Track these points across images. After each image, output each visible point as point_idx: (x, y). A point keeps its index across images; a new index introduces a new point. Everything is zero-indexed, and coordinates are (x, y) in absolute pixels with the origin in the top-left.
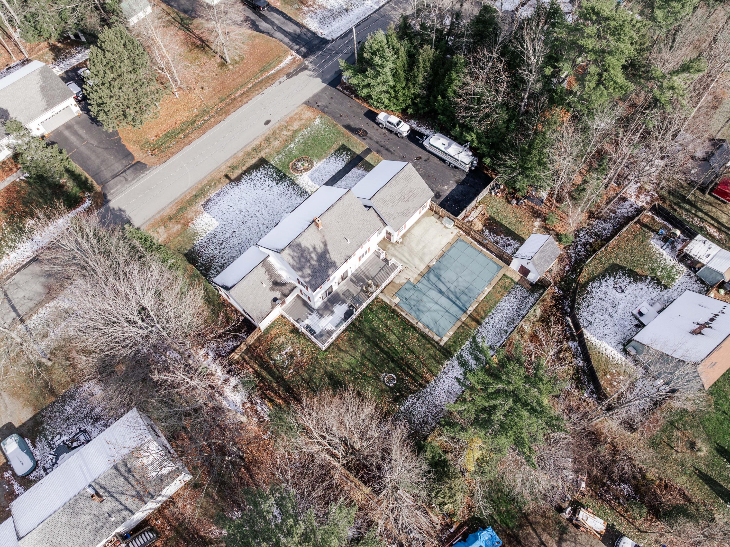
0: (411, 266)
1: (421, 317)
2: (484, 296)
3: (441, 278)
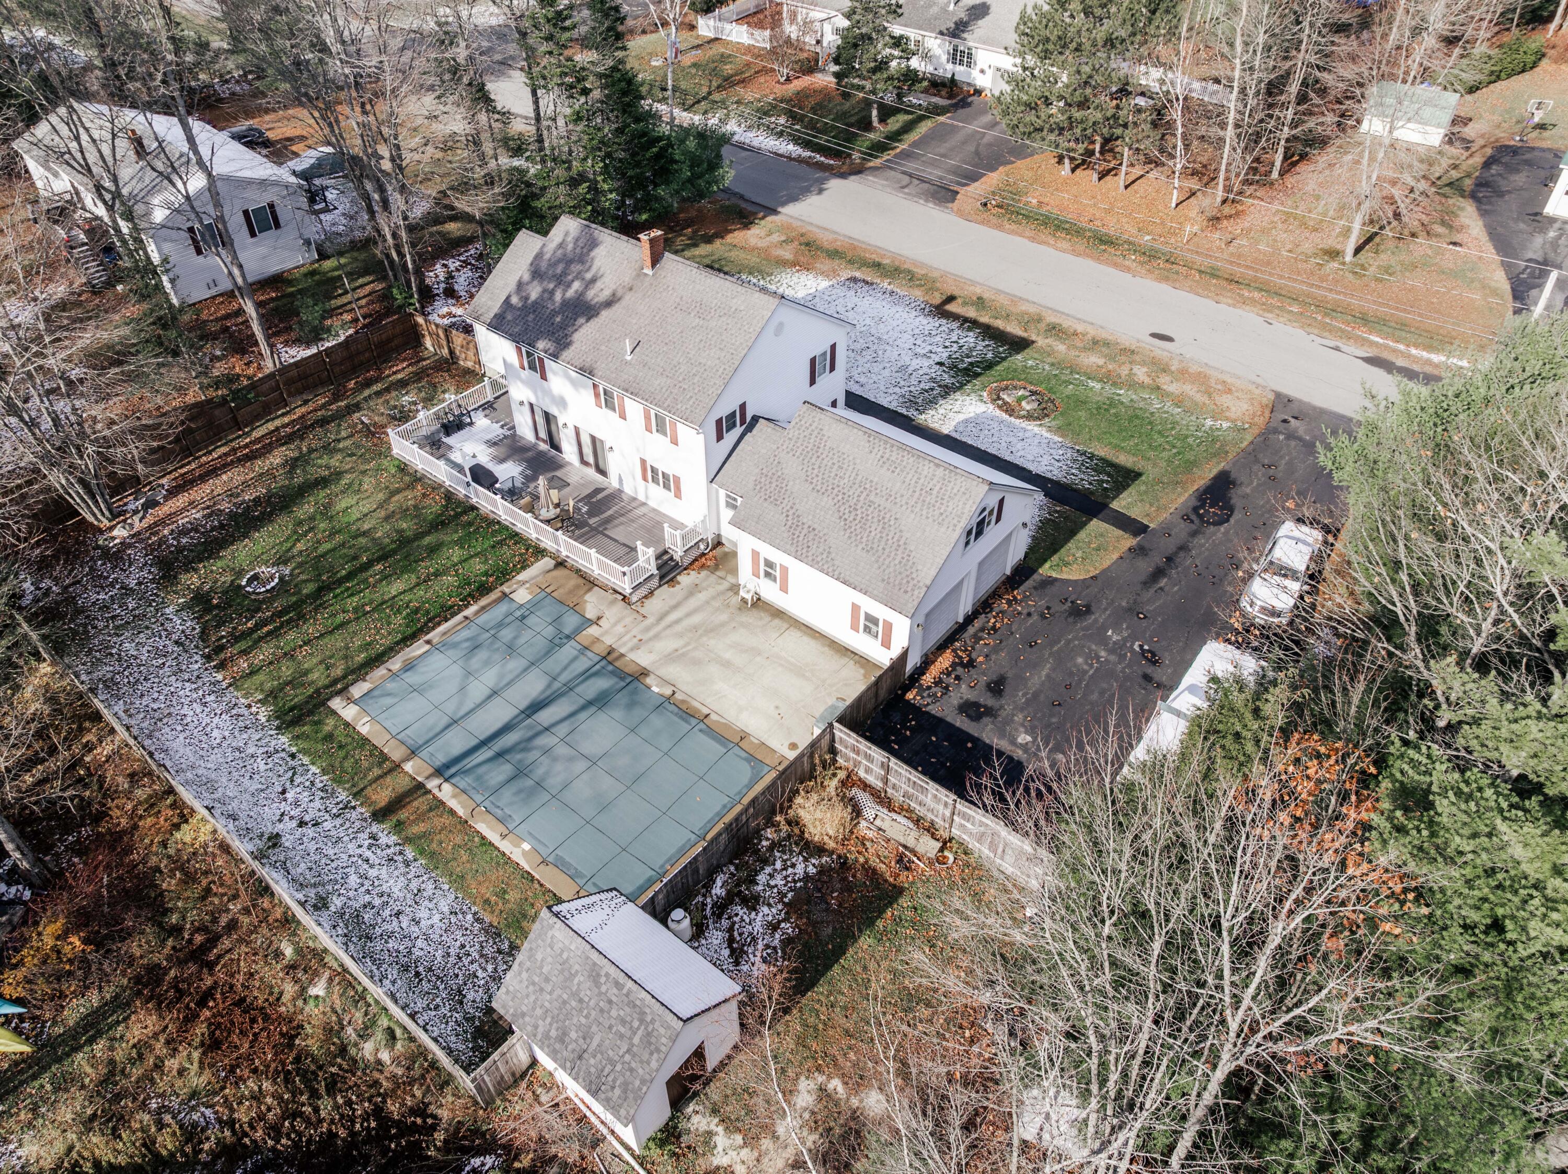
2: (493, 836)
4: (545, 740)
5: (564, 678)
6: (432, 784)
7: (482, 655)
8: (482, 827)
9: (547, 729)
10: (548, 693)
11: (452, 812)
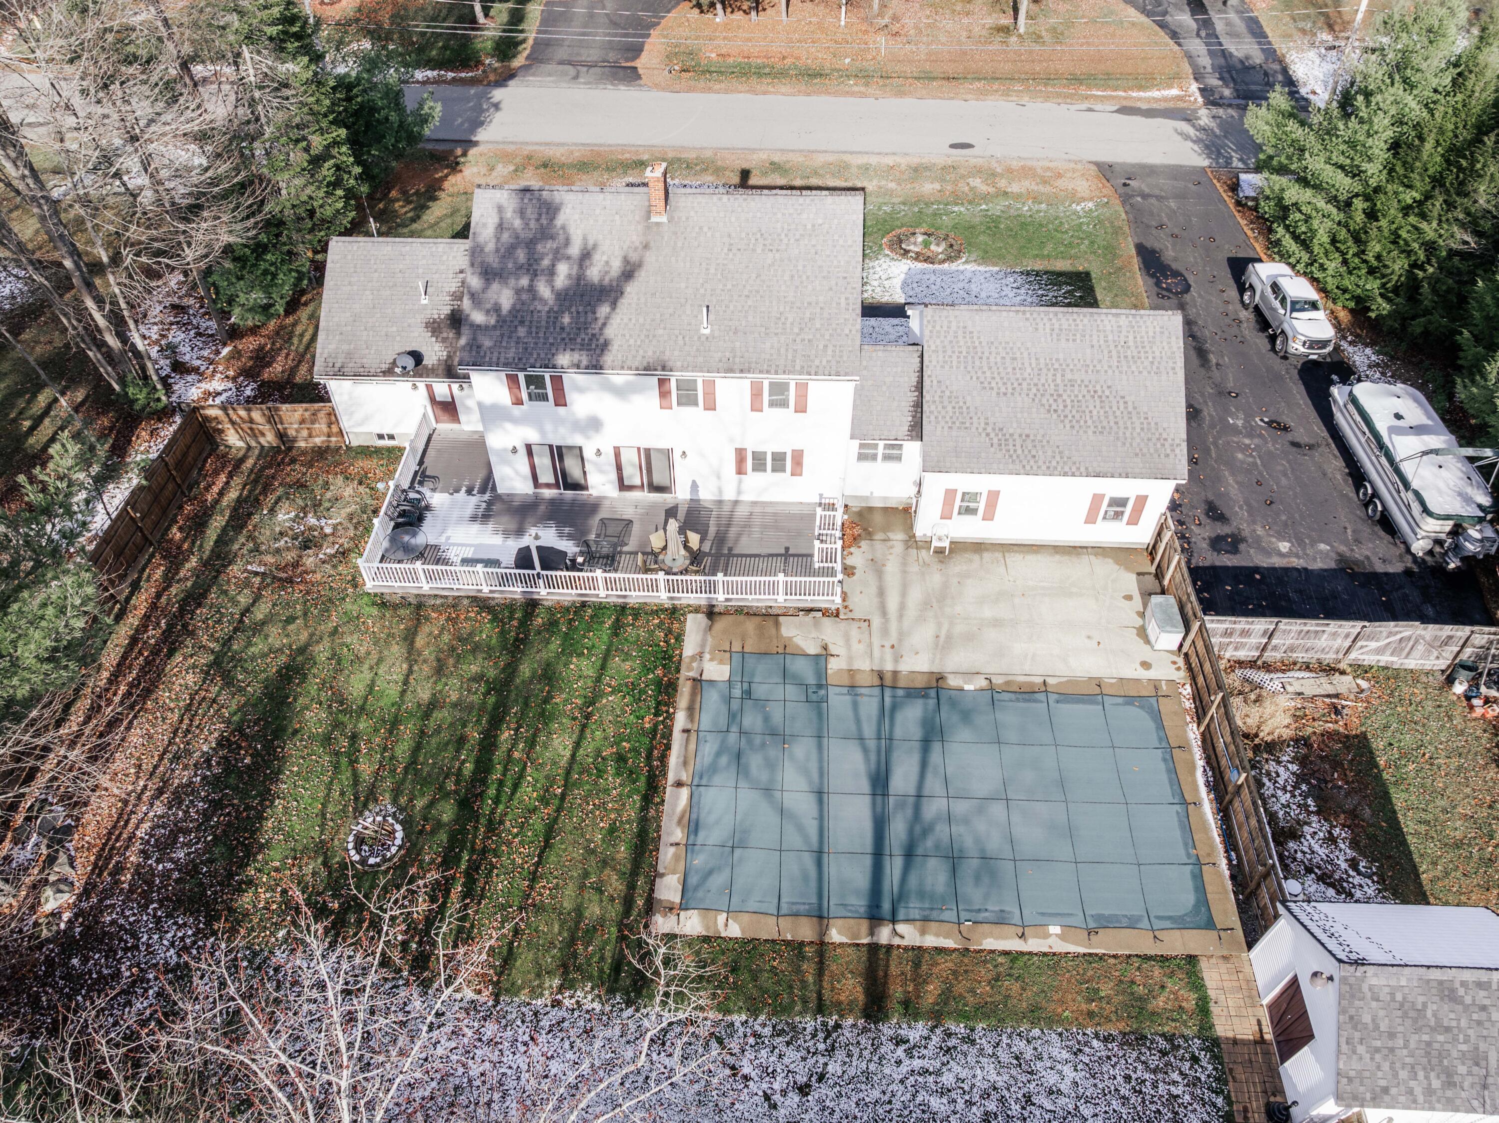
0: (885, 632)
1: (717, 780)
2: (1014, 945)
3: (936, 747)
4: (932, 809)
5: (869, 731)
6: (884, 935)
7: (755, 761)
8: (989, 944)
9: (919, 796)
10: (873, 757)
11: (939, 950)
